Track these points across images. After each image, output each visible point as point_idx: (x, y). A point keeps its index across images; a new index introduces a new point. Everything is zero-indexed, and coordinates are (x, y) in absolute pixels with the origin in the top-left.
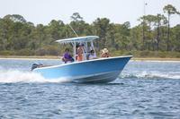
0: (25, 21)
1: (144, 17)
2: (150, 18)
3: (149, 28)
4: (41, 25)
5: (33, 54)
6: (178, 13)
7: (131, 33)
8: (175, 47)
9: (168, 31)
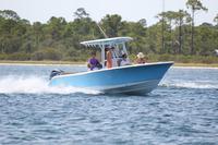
0: (18, 18)
1: (163, 14)
2: (170, 15)
3: (169, 26)
4: (38, 23)
5: (29, 59)
6: (204, 9)
7: (147, 33)
8: (201, 50)
9: (192, 31)
